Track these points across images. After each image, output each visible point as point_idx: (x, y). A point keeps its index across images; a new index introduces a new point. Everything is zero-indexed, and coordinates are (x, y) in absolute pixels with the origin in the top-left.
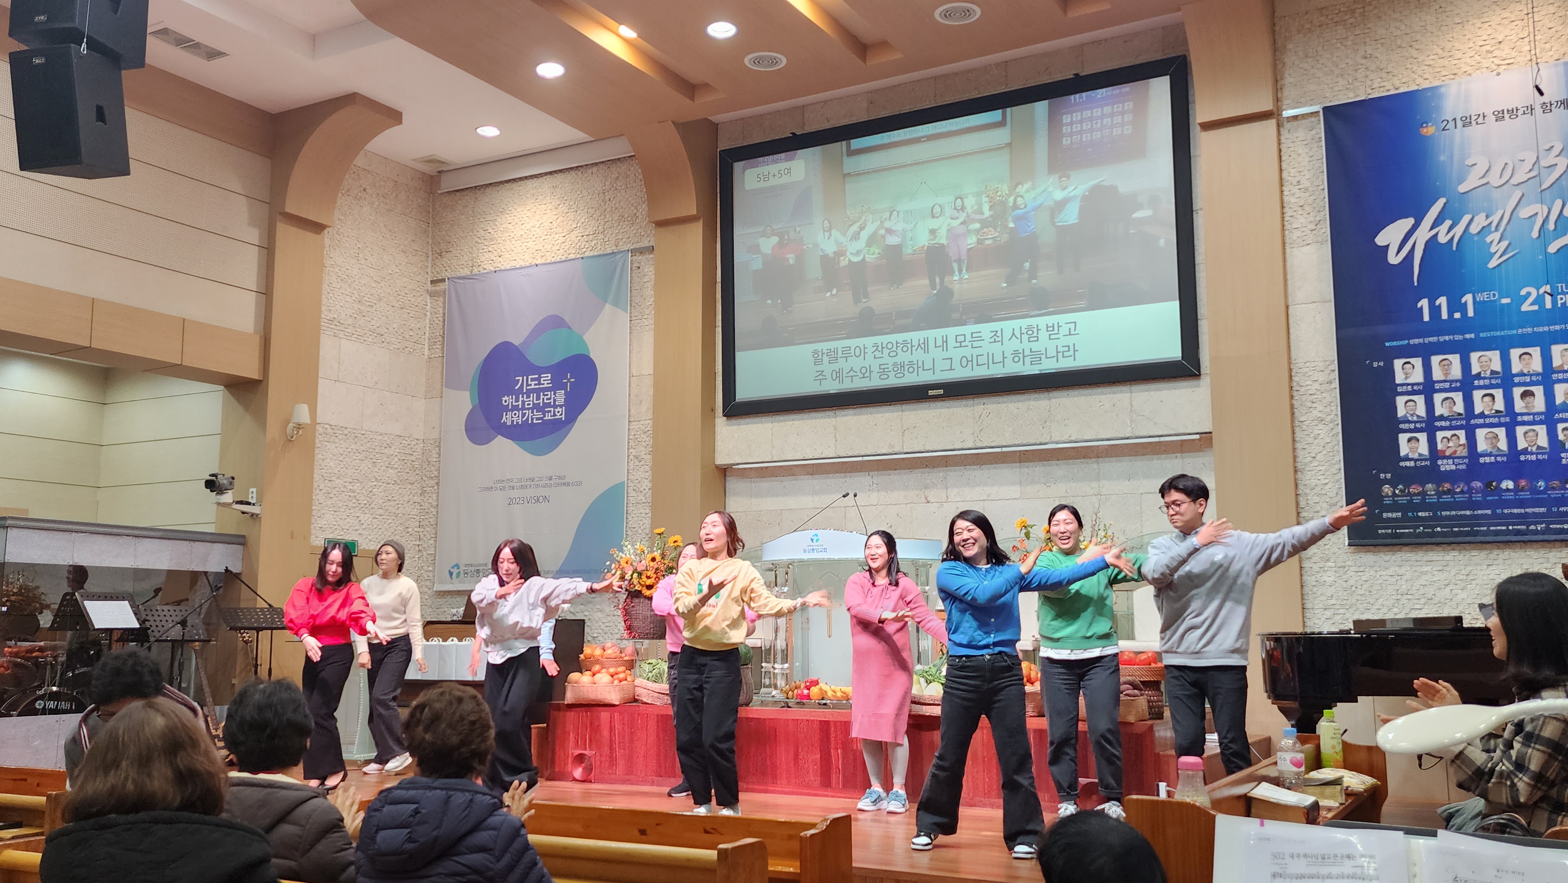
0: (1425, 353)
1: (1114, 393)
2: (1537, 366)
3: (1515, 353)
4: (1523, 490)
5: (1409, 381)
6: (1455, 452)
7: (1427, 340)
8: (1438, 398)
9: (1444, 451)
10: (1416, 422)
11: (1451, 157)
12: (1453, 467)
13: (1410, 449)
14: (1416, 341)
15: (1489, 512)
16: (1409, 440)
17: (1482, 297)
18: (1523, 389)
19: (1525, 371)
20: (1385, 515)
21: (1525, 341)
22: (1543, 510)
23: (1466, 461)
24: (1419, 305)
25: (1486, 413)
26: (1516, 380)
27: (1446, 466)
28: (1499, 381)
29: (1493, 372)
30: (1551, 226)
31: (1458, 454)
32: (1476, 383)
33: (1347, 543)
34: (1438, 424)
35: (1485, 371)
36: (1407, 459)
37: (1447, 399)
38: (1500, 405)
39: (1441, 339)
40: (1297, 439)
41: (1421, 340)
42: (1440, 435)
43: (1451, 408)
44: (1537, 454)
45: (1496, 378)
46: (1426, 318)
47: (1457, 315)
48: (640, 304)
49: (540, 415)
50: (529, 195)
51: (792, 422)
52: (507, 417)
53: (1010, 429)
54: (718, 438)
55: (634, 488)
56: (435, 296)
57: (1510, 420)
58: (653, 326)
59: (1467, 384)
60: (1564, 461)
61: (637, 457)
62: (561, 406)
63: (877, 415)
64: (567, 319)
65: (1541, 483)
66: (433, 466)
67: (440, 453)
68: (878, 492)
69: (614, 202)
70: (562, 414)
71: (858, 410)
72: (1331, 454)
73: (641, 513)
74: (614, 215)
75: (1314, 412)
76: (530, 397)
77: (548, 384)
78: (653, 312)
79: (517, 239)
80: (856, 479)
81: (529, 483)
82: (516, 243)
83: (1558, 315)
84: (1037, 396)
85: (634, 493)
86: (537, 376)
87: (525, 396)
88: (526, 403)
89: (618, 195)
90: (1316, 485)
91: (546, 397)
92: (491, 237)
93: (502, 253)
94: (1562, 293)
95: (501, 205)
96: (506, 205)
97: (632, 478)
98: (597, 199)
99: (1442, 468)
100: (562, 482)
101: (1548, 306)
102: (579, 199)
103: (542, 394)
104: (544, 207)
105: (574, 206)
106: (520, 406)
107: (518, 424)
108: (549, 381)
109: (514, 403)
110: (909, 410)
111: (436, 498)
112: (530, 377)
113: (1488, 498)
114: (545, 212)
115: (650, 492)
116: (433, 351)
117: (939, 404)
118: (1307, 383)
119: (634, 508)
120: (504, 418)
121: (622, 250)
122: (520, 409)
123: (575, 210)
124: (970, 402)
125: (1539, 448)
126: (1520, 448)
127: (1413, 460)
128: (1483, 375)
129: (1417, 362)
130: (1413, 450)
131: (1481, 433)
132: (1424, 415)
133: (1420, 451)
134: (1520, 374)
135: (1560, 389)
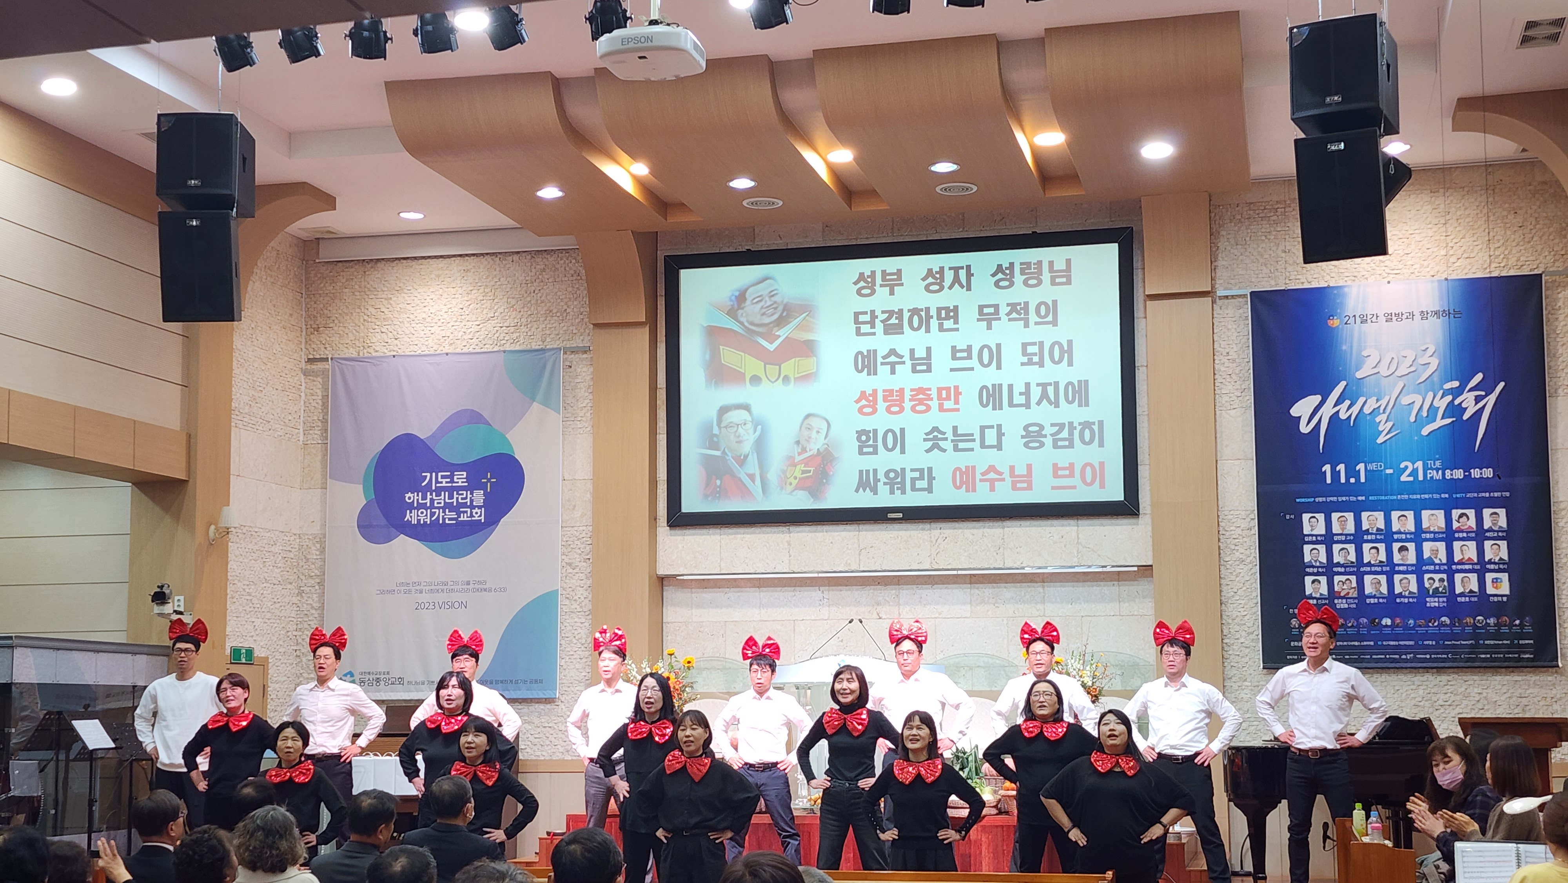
0: (1327, 510)
1: (1063, 526)
2: (1411, 526)
3: (1395, 515)
4: (1397, 626)
5: (1314, 533)
6: (1348, 593)
7: (1328, 500)
8: (1336, 548)
9: (1340, 592)
10: (1318, 567)
11: (1351, 347)
12: (1346, 606)
13: (1313, 589)
14: (1321, 499)
15: (1372, 643)
16: (1313, 582)
17: (1372, 466)
18: (1400, 544)
19: (1402, 531)
20: (1292, 644)
21: (1402, 506)
22: (1412, 643)
23: (1356, 601)
24: (1323, 470)
25: (1373, 562)
26: (1396, 537)
27: (1341, 604)
28: (1382, 537)
29: (1378, 529)
30: (1425, 414)
31: (1350, 596)
32: (1365, 537)
33: (1262, 667)
34: (1335, 569)
35: (1372, 528)
36: (1311, 597)
37: (1343, 549)
38: (1383, 557)
39: (1340, 499)
40: (1222, 576)
41: (1324, 499)
42: (1337, 579)
43: (1345, 557)
44: (1408, 598)
45: (1381, 534)
46: (1329, 481)
47: (1352, 480)
48: (572, 405)
49: (453, 515)
50: (433, 276)
51: (742, 536)
52: (412, 515)
53: (966, 554)
54: (660, 548)
55: (568, 596)
56: (310, 376)
57: (1390, 569)
58: (588, 429)
59: (1358, 538)
60: (1428, 605)
61: (570, 564)
62: (480, 507)
63: (833, 534)
64: (486, 415)
65: (1411, 622)
66: (313, 564)
67: (323, 551)
68: (829, 606)
69: (539, 295)
70: (480, 516)
71: (813, 528)
72: (1249, 590)
73: (576, 622)
74: (539, 309)
75: (1236, 553)
76: (440, 495)
77: (462, 482)
78: (589, 414)
79: (418, 322)
80: (806, 593)
81: (441, 587)
82: (417, 326)
83: (1428, 485)
84: (991, 524)
85: (567, 602)
86: (449, 473)
87: (434, 494)
88: (436, 502)
89: (545, 287)
90: (1237, 616)
91: (460, 497)
92: (385, 317)
93: (399, 336)
94: (1432, 469)
95: (397, 282)
96: (404, 283)
97: (565, 585)
98: (519, 289)
99: (1338, 607)
100: (482, 587)
101: (1421, 478)
102: (496, 287)
103: (455, 493)
104: (453, 291)
105: (490, 294)
106: (428, 505)
107: (425, 523)
108: (465, 480)
109: (420, 501)
110: (866, 530)
111: (317, 599)
112: (440, 474)
113: (1372, 632)
114: (453, 296)
115: (587, 601)
116: (310, 437)
117: (897, 526)
118: (1232, 528)
119: (567, 617)
120: (408, 516)
121: (551, 347)
122: (428, 508)
123: (492, 298)
124: (927, 526)
125: (1410, 593)
126: (1396, 592)
127: (1315, 598)
128: (1370, 531)
129: (1321, 517)
130: (1316, 590)
131: (1368, 579)
132: (1325, 561)
133: (1321, 591)
134: (1399, 532)
135: (1427, 547)
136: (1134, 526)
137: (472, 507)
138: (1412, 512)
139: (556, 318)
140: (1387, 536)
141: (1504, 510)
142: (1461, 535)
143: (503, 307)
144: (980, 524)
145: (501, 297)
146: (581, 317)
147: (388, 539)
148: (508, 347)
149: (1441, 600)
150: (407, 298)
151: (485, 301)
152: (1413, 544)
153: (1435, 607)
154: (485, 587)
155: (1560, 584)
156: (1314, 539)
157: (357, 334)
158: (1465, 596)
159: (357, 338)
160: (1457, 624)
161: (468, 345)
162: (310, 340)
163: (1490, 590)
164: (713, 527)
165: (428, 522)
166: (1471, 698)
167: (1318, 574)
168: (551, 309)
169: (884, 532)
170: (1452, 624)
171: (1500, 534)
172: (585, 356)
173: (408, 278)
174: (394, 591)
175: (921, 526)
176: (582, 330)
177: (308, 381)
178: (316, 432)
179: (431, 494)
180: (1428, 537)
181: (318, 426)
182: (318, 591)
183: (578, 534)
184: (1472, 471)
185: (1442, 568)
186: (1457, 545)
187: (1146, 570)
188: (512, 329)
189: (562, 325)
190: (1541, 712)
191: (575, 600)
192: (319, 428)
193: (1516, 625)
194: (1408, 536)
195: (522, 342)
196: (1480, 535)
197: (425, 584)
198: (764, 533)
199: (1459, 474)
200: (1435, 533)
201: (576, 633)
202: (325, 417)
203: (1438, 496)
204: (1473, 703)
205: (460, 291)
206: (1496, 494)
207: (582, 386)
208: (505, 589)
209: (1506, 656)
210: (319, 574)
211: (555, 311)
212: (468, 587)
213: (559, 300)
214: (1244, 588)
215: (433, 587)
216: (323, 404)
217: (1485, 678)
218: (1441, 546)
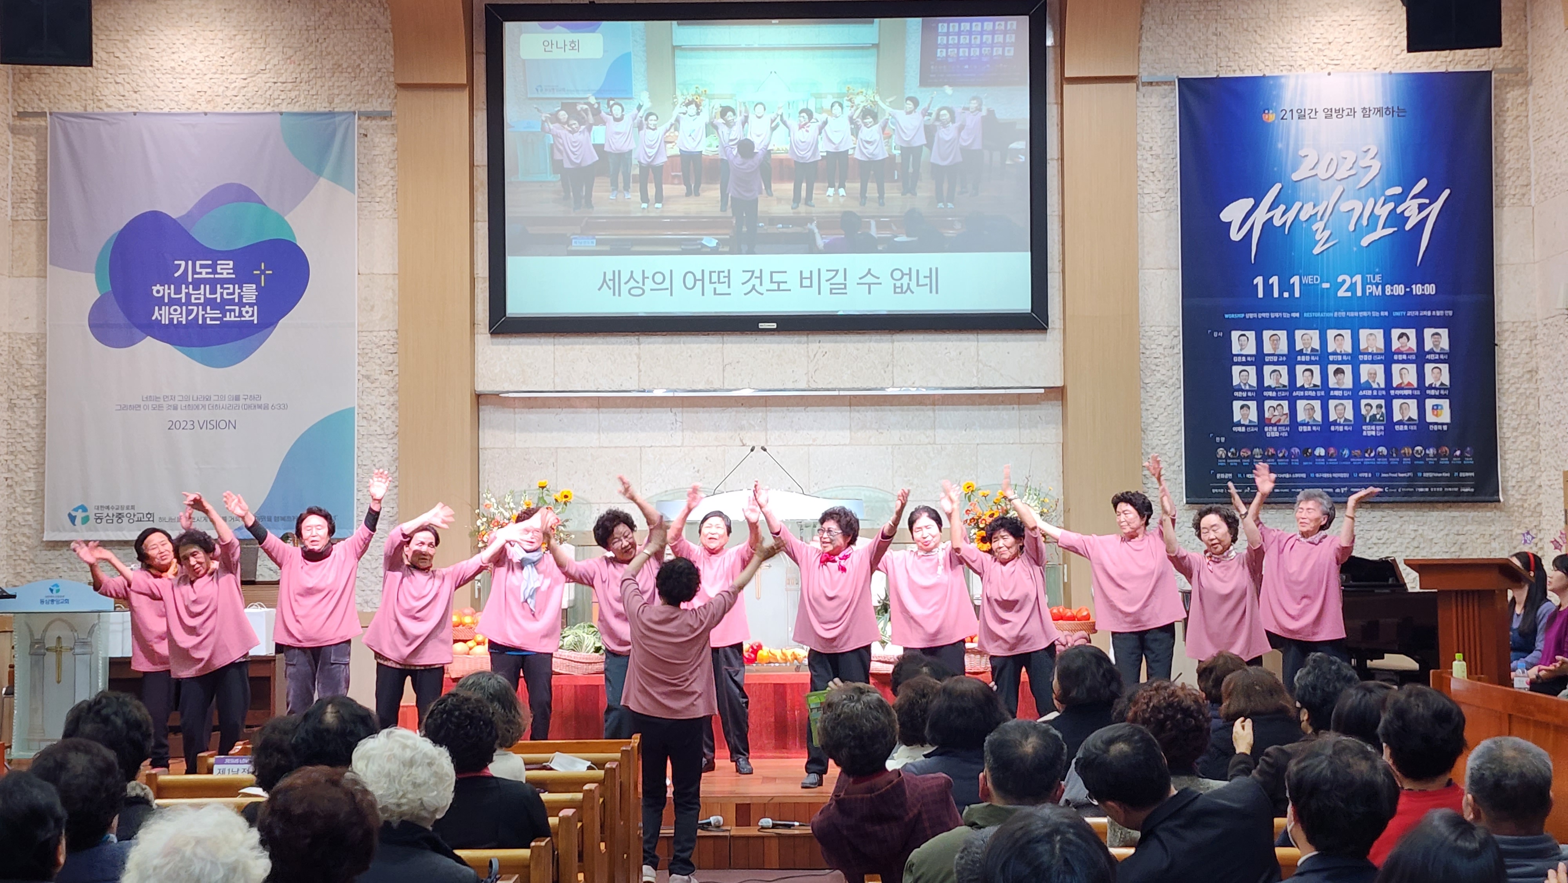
0: (1258, 327)
1: (961, 340)
2: (1347, 347)
3: (1331, 333)
4: (1331, 457)
5: (1243, 352)
6: (1279, 420)
7: (1260, 316)
8: (1267, 369)
9: (1270, 419)
10: (1247, 391)
11: (1288, 145)
13: (1242, 415)
14: (1251, 315)
15: (1302, 476)
16: (1242, 407)
17: (1307, 280)
18: (1336, 366)
19: (1338, 351)
20: (1218, 476)
21: (1339, 324)
22: (1344, 476)
24: (1255, 282)
25: (1306, 386)
27: (1272, 432)
29: (1313, 350)
30: (1364, 222)
31: (1282, 423)
32: (1299, 358)
34: (1266, 394)
36: (1239, 424)
37: (1274, 371)
38: (1317, 380)
39: (1273, 315)
40: (1142, 400)
41: (1255, 315)
43: (1277, 381)
44: (1344, 425)
45: (1315, 355)
46: (1261, 295)
47: (1286, 295)
48: (368, 182)
49: (217, 314)
50: (184, 15)
51: (581, 346)
52: (162, 312)
53: (849, 372)
54: (479, 358)
55: (365, 415)
56: (19, 134)
57: (1325, 394)
58: (390, 213)
59: (1291, 359)
60: (1364, 433)
61: (368, 377)
62: (251, 305)
63: (692, 346)
64: (258, 190)
65: (1346, 452)
66: (27, 370)
67: (41, 354)
68: (683, 431)
69: (325, 45)
70: (253, 315)
71: (668, 339)
72: (1171, 416)
73: (376, 447)
74: (325, 62)
75: (1158, 375)
76: (200, 289)
77: (228, 274)
78: (390, 195)
79: (164, 72)
80: (655, 415)
81: (202, 403)
82: (164, 77)
83: (1367, 302)
84: (878, 337)
85: (365, 423)
86: (210, 262)
87: (191, 287)
88: (193, 297)
89: (332, 36)
90: (1157, 445)
91: (225, 292)
92: (120, 64)
93: (139, 89)
94: (1371, 283)
95: (137, 21)
96: (146, 23)
97: (362, 403)
98: (297, 36)
99: (1268, 435)
100: (255, 403)
101: (1359, 294)
102: (268, 32)
103: (219, 286)
104: (211, 35)
105: (260, 41)
106: (183, 301)
107: (180, 323)
108: (231, 271)
109: (173, 296)
110: (732, 342)
111: (35, 415)
112: (198, 263)
113: (1305, 463)
114: (212, 41)
115: (390, 422)
116: (20, 211)
117: (768, 338)
118: (1153, 346)
119: (365, 441)
120: (156, 314)
121: (341, 110)
122: (183, 304)
123: (262, 45)
124: (804, 338)
125: (1346, 420)
126: (1331, 419)
127: (1243, 425)
128: (1304, 352)
129: (1251, 335)
130: (1245, 416)
131: (1301, 404)
132: (1255, 385)
133: (1250, 418)
134: (1335, 353)
135: (1365, 369)
136: (1041, 343)
137: (241, 304)
138: (1349, 331)
139: (346, 75)
140: (1322, 358)
141: (1446, 330)
142: (1400, 357)
143: (276, 59)
144: (866, 337)
145: (275, 45)
146: (380, 74)
147: (131, 342)
148: (284, 108)
149: (1378, 428)
150: (151, 42)
151: (253, 50)
152: (1350, 366)
153: (1372, 436)
154: (259, 403)
155: (1502, 412)
156: (1244, 359)
157: (83, 83)
158: (1404, 424)
159: (84, 88)
160: (1394, 455)
161: (232, 104)
162: (19, 88)
163: (1430, 418)
164: (545, 336)
165: (184, 322)
166: (1406, 536)
167: (1247, 398)
168: (340, 62)
169: (753, 345)
170: (1389, 455)
171: (1442, 357)
172: (385, 123)
173: (150, 16)
174: (139, 406)
175: (796, 338)
176: (381, 92)
177: (17, 140)
178: (30, 205)
179: (187, 288)
180: (1366, 359)
181: (32, 198)
182: (35, 405)
183: (377, 341)
184: (1414, 286)
185: (1380, 393)
186: (1396, 368)
187: (1058, 394)
188: (290, 86)
189: (354, 83)
190: (1479, 551)
191: (375, 421)
192: (33, 201)
193: (1456, 457)
194: (1345, 358)
195: (302, 102)
196: (1420, 358)
197: (181, 398)
198: (607, 343)
199: (1399, 290)
200: (1372, 354)
201: (376, 460)
202: (43, 187)
203: (1377, 314)
204: (1407, 541)
205: (220, 35)
206: (1438, 313)
207: (381, 159)
208: (285, 407)
209: (1446, 489)
210: (36, 383)
211: (345, 66)
212: (237, 402)
213: (350, 53)
214: (1166, 414)
215: (191, 402)
216: (38, 170)
217: (1421, 513)
218: (1380, 369)
